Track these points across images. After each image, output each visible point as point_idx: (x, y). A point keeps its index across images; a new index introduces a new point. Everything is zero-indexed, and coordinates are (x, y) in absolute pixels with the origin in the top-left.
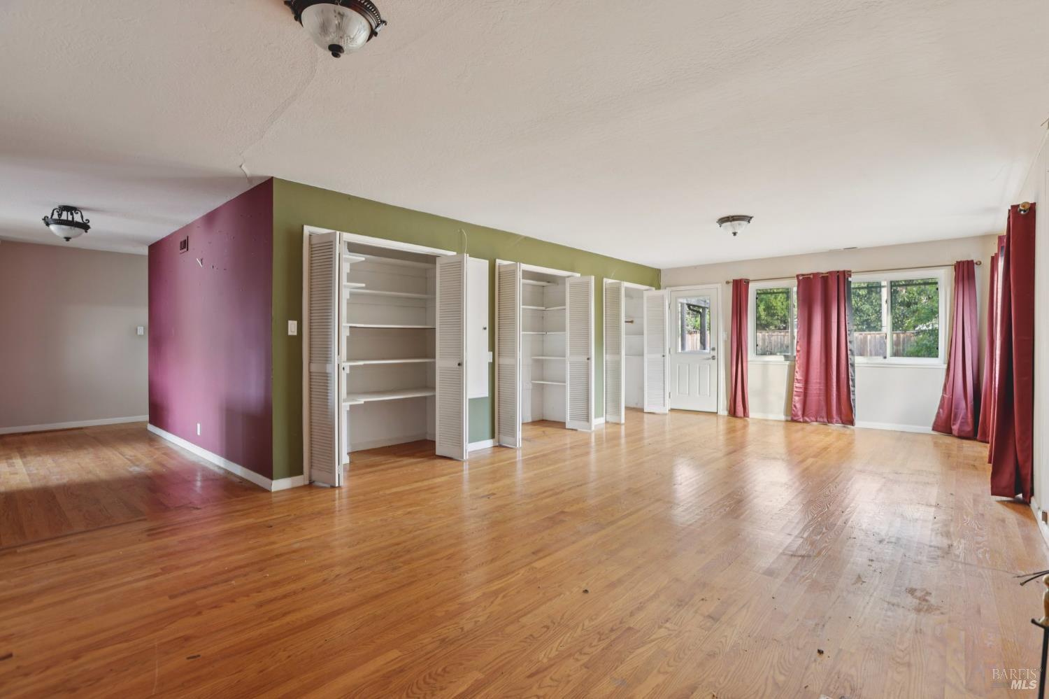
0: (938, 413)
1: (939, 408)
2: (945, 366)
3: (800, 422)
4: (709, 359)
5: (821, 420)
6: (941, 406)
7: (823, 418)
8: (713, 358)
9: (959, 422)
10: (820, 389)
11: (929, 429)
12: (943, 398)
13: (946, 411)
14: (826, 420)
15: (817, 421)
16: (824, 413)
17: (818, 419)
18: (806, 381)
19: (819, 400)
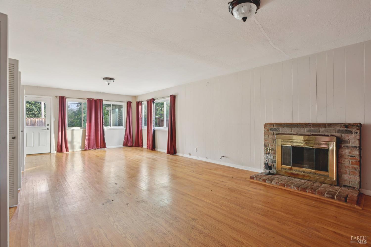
0: (124, 141)
1: (124, 140)
2: (125, 129)
3: (88, 150)
4: (45, 129)
5: (95, 148)
6: (125, 139)
7: (95, 147)
8: (48, 129)
9: (130, 142)
10: (94, 138)
11: (122, 146)
12: (125, 137)
13: (126, 141)
14: (96, 148)
15: (93, 149)
16: (95, 146)
17: (93, 148)
18: (89, 135)
19: (94, 142)
